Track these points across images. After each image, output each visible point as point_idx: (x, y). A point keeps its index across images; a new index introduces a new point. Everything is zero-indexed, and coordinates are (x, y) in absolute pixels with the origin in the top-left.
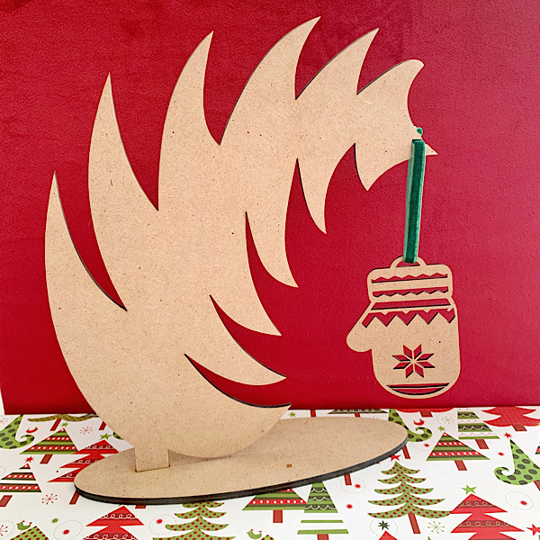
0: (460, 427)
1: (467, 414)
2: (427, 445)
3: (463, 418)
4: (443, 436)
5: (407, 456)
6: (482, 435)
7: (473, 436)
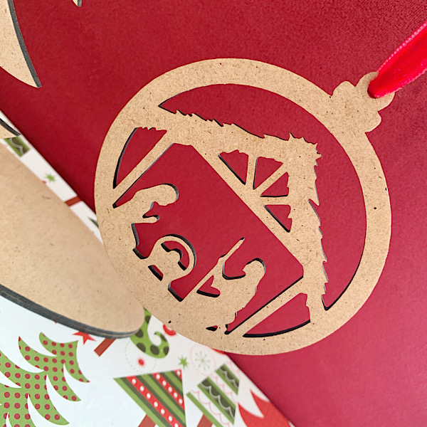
0: (206, 382)
1: (230, 376)
2: (141, 362)
3: (223, 376)
4: (174, 373)
5: (100, 350)
6: (217, 418)
7: (207, 407)
